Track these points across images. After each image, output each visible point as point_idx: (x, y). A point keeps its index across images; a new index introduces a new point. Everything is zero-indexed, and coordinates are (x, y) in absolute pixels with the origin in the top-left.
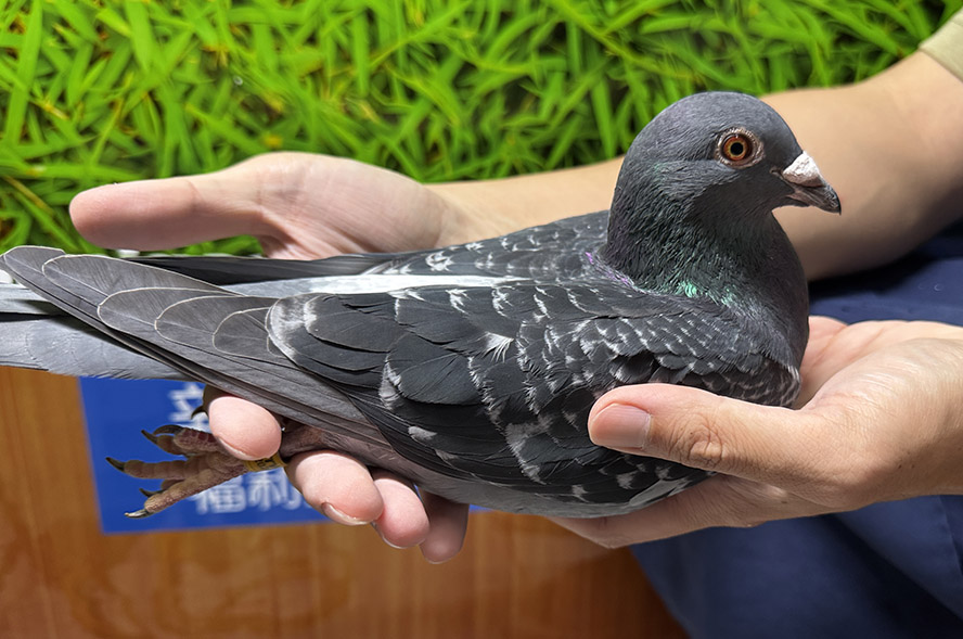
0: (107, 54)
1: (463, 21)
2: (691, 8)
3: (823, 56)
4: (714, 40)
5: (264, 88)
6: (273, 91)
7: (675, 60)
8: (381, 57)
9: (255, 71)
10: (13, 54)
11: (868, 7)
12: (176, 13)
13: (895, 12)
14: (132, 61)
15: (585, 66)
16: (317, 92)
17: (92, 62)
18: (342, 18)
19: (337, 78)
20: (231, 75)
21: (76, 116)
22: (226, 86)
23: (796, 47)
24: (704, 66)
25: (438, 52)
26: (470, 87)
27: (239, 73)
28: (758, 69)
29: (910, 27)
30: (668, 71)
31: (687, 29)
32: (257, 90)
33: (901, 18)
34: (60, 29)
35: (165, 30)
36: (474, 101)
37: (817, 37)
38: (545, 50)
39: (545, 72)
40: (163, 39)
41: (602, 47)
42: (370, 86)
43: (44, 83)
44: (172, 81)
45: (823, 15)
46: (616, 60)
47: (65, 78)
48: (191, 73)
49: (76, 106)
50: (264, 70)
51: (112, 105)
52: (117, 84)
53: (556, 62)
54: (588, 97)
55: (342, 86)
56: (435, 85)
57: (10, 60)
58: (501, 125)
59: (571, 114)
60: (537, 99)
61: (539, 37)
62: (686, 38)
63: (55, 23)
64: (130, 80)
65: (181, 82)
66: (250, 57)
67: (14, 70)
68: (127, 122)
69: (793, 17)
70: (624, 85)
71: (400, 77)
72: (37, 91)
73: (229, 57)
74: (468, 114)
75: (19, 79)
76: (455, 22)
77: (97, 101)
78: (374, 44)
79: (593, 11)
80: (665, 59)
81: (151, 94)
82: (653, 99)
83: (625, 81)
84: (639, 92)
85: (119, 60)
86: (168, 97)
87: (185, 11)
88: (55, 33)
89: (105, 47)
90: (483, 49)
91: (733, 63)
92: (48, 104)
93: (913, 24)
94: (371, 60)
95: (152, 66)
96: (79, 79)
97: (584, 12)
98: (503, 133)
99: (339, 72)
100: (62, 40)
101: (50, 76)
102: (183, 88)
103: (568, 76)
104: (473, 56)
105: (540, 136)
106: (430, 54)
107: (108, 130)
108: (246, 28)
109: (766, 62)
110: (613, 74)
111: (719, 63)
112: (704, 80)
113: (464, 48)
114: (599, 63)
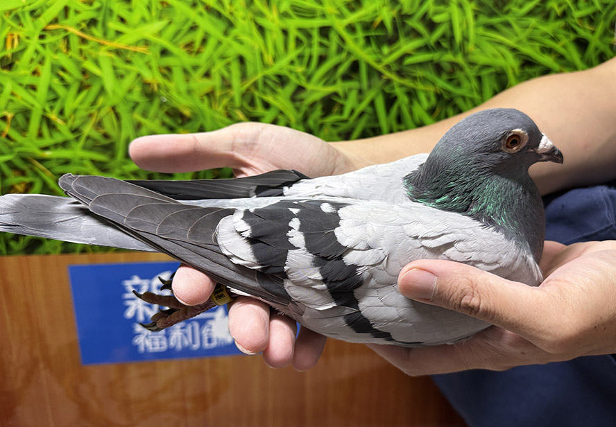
0: (88, 87)
1: (297, 62)
2: (433, 49)
3: (514, 73)
4: (447, 67)
5: (179, 103)
6: (184, 104)
7: (424, 80)
8: (248, 84)
9: (174, 94)
10: (33, 88)
11: (541, 45)
12: (128, 62)
13: (558, 47)
14: (102, 91)
15: (370, 87)
16: (210, 105)
17: (80, 91)
18: (224, 62)
19: (222, 96)
20: (159, 96)
21: (70, 122)
22: (156, 102)
23: (498, 70)
24: (442, 83)
25: (282, 80)
26: (302, 100)
27: (164, 94)
28: (474, 83)
29: (568, 57)
30: (420, 86)
31: (431, 61)
32: (175, 104)
33: (562, 51)
34: (61, 73)
35: (121, 71)
36: (304, 108)
37: (511, 63)
38: (346, 77)
39: (347, 91)
40: (120, 77)
41: (380, 74)
42: (242, 101)
43: (52, 104)
44: (125, 100)
45: (514, 50)
46: (389, 81)
47: (63, 101)
48: (136, 96)
49: (70, 117)
50: (179, 93)
51: (90, 115)
52: (94, 103)
53: (353, 84)
54: (372, 104)
55: (225, 101)
56: (281, 100)
57: (32, 92)
58: (320, 121)
59: (362, 114)
60: (342, 106)
61: (342, 70)
62: (430, 67)
63: (58, 70)
64: (101, 101)
65: (130, 101)
66: (171, 85)
67: (35, 97)
68: (99, 125)
69: (495, 52)
70: (393, 96)
71: (259, 95)
72: (47, 109)
73: (159, 86)
74: (300, 116)
75: (37, 102)
76: (292, 63)
77: (82, 113)
78: (244, 76)
79: (375, 53)
80: (418, 80)
81: (113, 108)
82: (411, 103)
83: (394, 94)
84: (403, 99)
85: (95, 90)
86: (122, 110)
87: (133, 60)
88: (58, 76)
89: (86, 82)
90: (309, 78)
91: (459, 80)
92: (53, 116)
93: (569, 54)
94: (242, 86)
95: (114, 92)
96: (71, 101)
97: (369, 54)
98: (321, 126)
99: (223, 93)
100: (62, 79)
101: (55, 100)
102: (132, 105)
103: (360, 92)
104: (303, 83)
105: (344, 127)
106: (277, 81)
107: (88, 130)
108: (169, 69)
109: (479, 79)
110: (387, 90)
111: (450, 81)
112: (442, 91)
113: (298, 77)
114: (378, 83)
